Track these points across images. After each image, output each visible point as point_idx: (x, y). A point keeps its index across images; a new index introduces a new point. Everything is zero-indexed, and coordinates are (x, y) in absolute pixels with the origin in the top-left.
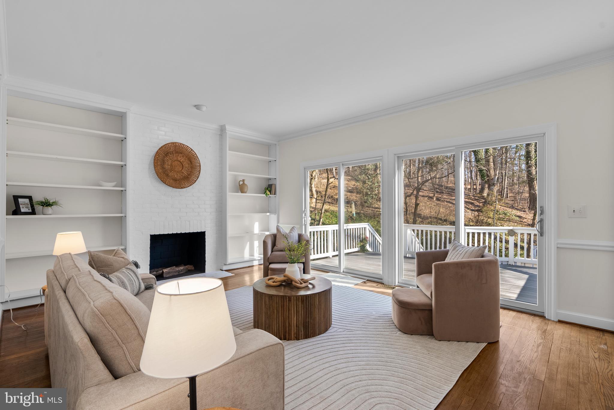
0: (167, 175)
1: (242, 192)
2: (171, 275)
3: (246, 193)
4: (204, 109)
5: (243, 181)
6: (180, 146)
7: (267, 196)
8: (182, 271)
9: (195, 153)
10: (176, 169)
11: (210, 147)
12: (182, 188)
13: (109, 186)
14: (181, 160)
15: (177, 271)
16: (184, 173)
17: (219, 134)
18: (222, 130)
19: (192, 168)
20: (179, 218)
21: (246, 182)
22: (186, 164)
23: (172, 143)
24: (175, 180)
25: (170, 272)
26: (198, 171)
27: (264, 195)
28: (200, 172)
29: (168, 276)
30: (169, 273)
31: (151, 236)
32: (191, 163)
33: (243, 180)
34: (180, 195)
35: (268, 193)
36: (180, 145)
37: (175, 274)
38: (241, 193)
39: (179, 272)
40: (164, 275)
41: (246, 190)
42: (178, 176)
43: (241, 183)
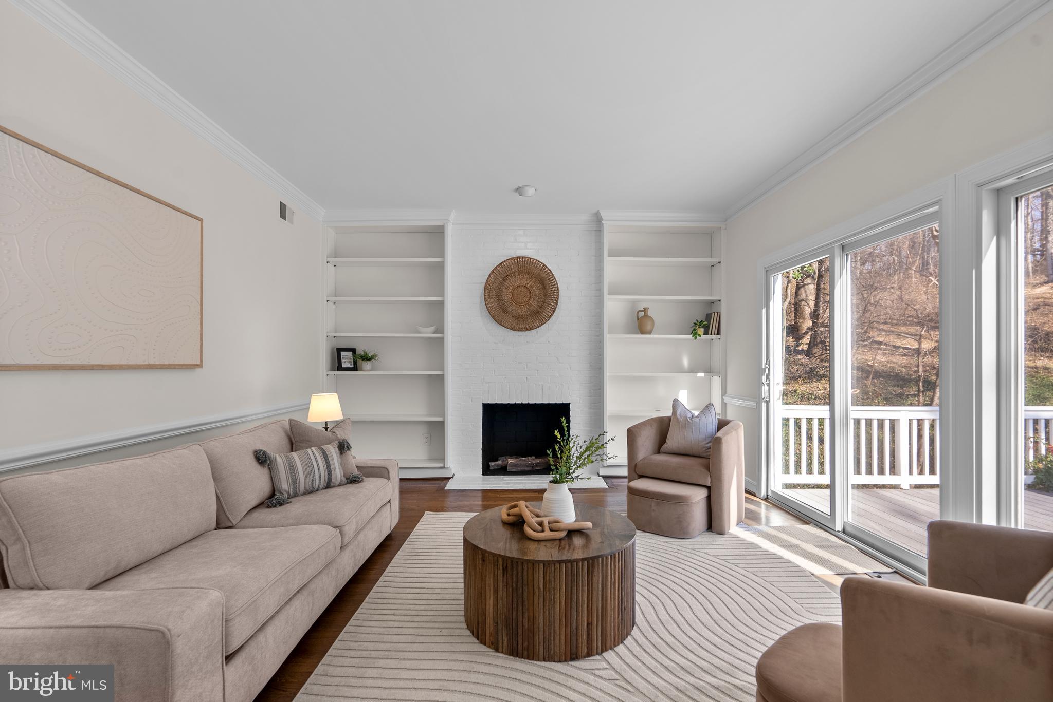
0: (505, 311)
1: (642, 332)
2: (519, 469)
3: (650, 333)
4: (531, 191)
5: (645, 310)
6: (525, 262)
7: (696, 338)
8: (537, 465)
9: (550, 270)
10: (520, 300)
11: (579, 255)
12: (527, 330)
13: (428, 333)
14: (528, 284)
15: (529, 464)
16: (533, 305)
17: (595, 229)
18: (598, 220)
19: (545, 295)
20: (525, 379)
21: (650, 313)
22: (536, 291)
23: (511, 259)
24: (518, 318)
25: (518, 464)
26: (555, 300)
27: (690, 336)
28: (557, 301)
29: (514, 470)
30: (516, 465)
31: (484, 405)
32: (545, 288)
33: (644, 308)
34: (527, 342)
35: (701, 331)
36: (525, 259)
37: (526, 469)
38: (642, 334)
39: (532, 467)
40: (508, 468)
41: (649, 328)
42: (522, 311)
43: (642, 314)
